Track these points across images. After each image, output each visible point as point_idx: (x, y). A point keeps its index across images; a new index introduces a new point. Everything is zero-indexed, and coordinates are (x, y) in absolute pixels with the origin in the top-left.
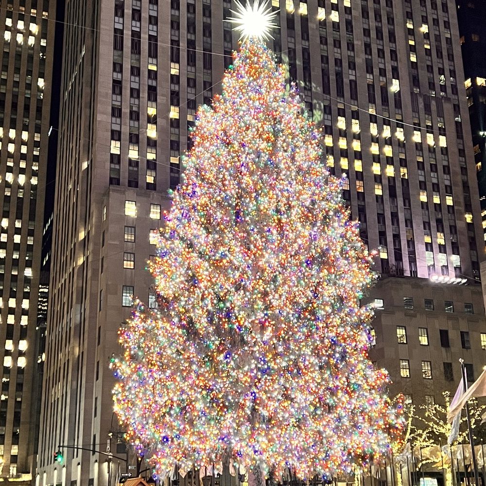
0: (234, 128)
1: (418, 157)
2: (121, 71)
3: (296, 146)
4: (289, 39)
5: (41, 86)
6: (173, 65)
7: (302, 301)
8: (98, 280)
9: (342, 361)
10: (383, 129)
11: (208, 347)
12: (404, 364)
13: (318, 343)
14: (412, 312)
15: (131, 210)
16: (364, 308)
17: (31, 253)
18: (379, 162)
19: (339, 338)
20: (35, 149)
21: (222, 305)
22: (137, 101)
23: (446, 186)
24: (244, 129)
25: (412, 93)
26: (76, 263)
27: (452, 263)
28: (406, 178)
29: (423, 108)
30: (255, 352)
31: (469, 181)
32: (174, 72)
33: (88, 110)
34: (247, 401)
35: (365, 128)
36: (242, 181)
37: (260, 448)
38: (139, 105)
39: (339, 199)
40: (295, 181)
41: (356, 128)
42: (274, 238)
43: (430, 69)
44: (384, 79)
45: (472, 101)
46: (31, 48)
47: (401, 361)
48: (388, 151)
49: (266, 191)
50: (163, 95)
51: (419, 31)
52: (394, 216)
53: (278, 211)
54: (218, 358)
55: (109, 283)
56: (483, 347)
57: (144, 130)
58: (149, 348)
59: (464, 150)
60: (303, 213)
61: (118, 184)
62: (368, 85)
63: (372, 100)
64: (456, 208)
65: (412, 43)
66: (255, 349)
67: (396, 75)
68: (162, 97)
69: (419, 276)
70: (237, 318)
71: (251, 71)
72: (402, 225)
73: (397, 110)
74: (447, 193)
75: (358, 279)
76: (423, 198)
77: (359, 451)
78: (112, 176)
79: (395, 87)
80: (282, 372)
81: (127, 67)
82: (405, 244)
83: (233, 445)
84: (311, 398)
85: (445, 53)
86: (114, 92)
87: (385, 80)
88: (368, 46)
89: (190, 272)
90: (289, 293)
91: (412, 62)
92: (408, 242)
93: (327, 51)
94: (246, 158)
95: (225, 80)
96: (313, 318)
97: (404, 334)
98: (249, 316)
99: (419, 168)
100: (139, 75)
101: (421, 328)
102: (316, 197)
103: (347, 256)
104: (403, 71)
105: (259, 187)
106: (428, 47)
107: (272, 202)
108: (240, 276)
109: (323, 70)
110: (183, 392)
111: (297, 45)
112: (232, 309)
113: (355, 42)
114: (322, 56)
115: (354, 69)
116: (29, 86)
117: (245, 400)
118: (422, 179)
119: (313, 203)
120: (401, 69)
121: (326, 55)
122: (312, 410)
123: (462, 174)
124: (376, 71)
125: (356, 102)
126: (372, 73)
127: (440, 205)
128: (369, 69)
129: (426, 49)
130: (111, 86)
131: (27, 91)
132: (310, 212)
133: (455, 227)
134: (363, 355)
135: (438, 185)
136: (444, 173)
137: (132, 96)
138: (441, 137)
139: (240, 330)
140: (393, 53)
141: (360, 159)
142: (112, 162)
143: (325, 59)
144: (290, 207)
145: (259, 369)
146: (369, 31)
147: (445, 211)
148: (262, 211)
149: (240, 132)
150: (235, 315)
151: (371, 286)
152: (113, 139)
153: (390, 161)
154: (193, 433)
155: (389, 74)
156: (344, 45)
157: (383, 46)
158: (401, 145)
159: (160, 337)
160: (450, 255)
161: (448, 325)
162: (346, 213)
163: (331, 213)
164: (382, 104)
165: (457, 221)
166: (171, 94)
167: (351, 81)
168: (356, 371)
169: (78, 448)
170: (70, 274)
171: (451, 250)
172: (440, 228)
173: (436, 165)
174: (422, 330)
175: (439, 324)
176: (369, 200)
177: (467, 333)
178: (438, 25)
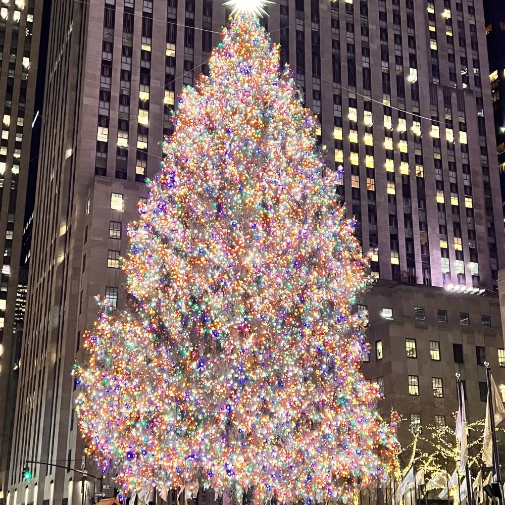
0: (220, 112)
1: (435, 154)
2: (111, 51)
3: (287, 134)
4: (298, 20)
5: (26, 67)
6: (168, 45)
7: (288, 305)
8: (79, 280)
9: (329, 372)
10: (398, 123)
11: (181, 354)
12: (413, 380)
13: (303, 352)
14: (423, 323)
15: (117, 203)
16: (357, 315)
17: (10, 249)
18: (392, 158)
19: (327, 348)
20: (18, 134)
21: (197, 307)
22: (128, 84)
23: (465, 187)
24: (231, 113)
25: (431, 84)
26: (56, 261)
27: (470, 271)
28: (422, 176)
29: (443, 100)
30: (233, 360)
31: (491, 182)
32: (169, 53)
33: (74, 93)
34: (221, 415)
35: (378, 120)
36: (226, 170)
37: (233, 467)
38: (130, 89)
39: (334, 194)
40: (285, 173)
41: (368, 121)
42: (259, 235)
43: (451, 57)
44: (401, 67)
45: (498, 95)
46: (16, 24)
47: (410, 377)
48: (403, 147)
49: (252, 182)
50: (157, 79)
51: (441, 17)
52: (408, 218)
53: (264, 205)
54: (191, 367)
55: (91, 283)
56: (500, 365)
57: (135, 116)
58: (118, 354)
59: (486, 148)
60: (292, 208)
61: (105, 174)
62: (383, 74)
63: (386, 90)
64: (475, 210)
65: (432, 29)
66: (232, 357)
67: (414, 63)
68: (155, 81)
69: (433, 285)
70: (213, 322)
71: (241, 50)
72: (416, 228)
73: (413, 102)
74: (466, 194)
75: (351, 283)
76: (440, 199)
77: (345, 473)
78: (98, 166)
79: (412, 76)
80: (262, 384)
81: (118, 46)
82: (418, 249)
83: (203, 463)
84: (293, 413)
85: (468, 41)
86: (102, 74)
87: (401, 69)
88: (384, 32)
89: (164, 270)
90: (274, 296)
91: (432, 50)
92: (422, 246)
93: (339, 35)
94: (230, 145)
95: (212, 59)
96: (298, 324)
97: (414, 347)
98: (229, 321)
99: (436, 167)
100: (131, 55)
101: (433, 341)
102: (308, 191)
103: (340, 257)
104: (422, 59)
105: (244, 178)
106: (450, 34)
107: (258, 195)
108: (219, 276)
109: (333, 56)
110: (151, 403)
111: (306, 28)
112: (207, 312)
113: (370, 27)
114: (333, 41)
115: (368, 56)
116: (12, 66)
117: (219, 414)
118: (439, 178)
119: (304, 197)
120: (419, 57)
121: (338, 39)
122: (293, 427)
123: (484, 174)
124: (392, 59)
125: (369, 92)
126: (388, 60)
127: (458, 207)
128: (385, 56)
129: (448, 36)
130: (100, 66)
131: (10, 72)
132: (299, 207)
133: (474, 232)
134: (355, 367)
135: (456, 185)
136: (464, 172)
137: (122, 78)
138: (461, 133)
139: (216, 336)
140: (412, 39)
141: (372, 154)
142: (98, 150)
143: (336, 44)
144: (278, 201)
145: (235, 380)
146: (385, 14)
147: (463, 213)
148: (246, 204)
149: (227, 117)
150: (211, 319)
151: (366, 291)
152: (100, 125)
153: (404, 157)
154: (161, 449)
155: (406, 62)
156: (358, 29)
157: (401, 31)
158: (417, 140)
159: (128, 341)
160: (467, 262)
161: (463, 340)
162: (342, 210)
163: (324, 209)
164: (398, 95)
165: (476, 225)
166: (166, 78)
167: (364, 69)
168: (345, 384)
169: (51, 465)
170: (49, 272)
171: (469, 257)
172: (458, 233)
173: (455, 164)
174: (434, 343)
175: (452, 337)
176: (381, 200)
177: (483, 348)
178: (462, 10)
